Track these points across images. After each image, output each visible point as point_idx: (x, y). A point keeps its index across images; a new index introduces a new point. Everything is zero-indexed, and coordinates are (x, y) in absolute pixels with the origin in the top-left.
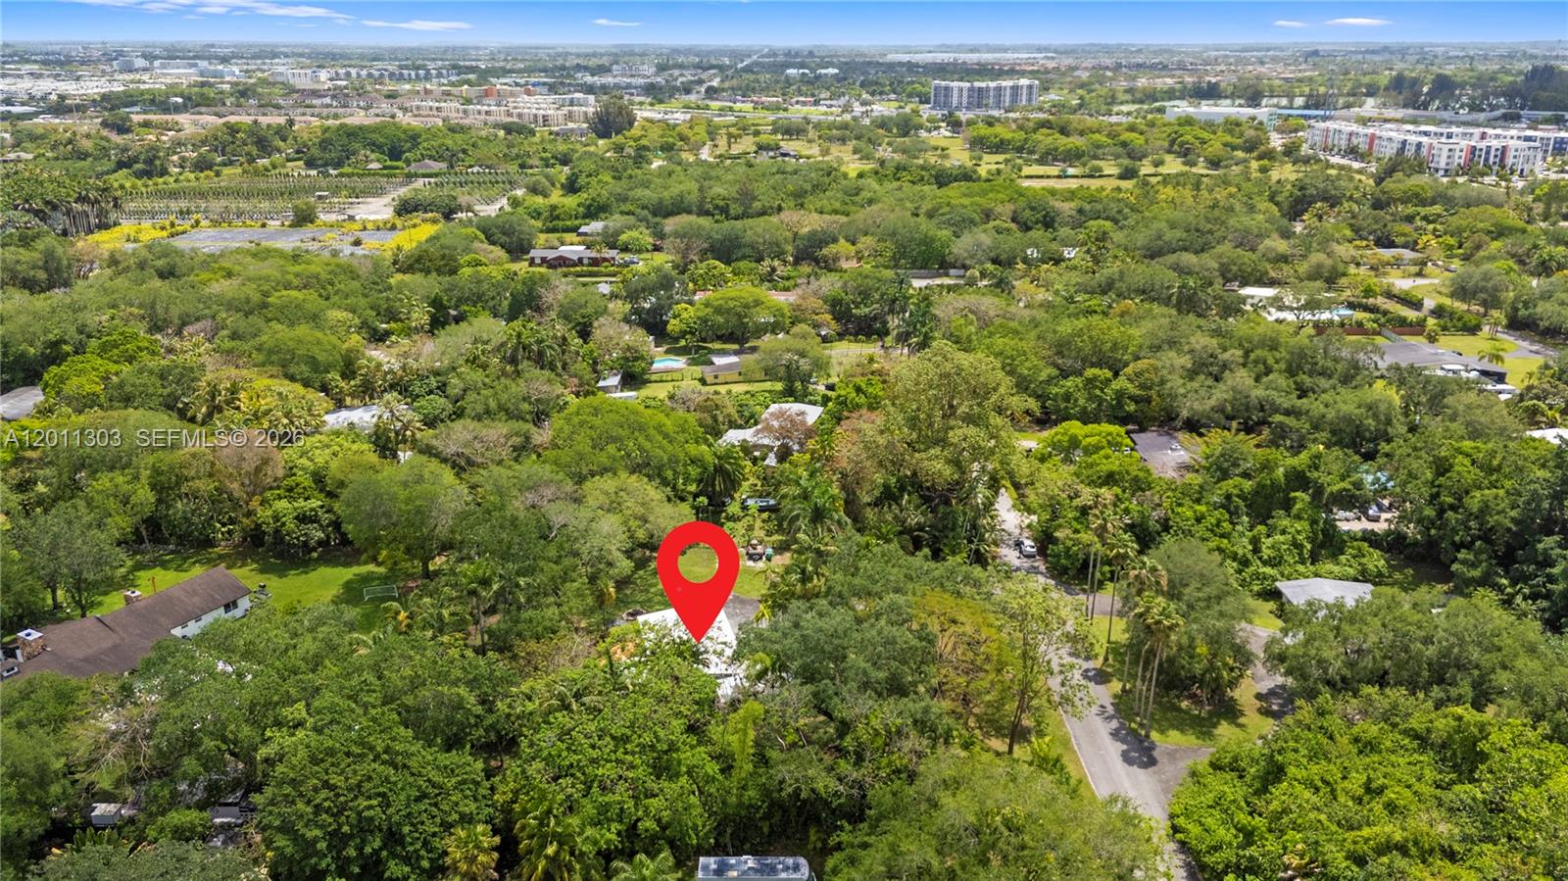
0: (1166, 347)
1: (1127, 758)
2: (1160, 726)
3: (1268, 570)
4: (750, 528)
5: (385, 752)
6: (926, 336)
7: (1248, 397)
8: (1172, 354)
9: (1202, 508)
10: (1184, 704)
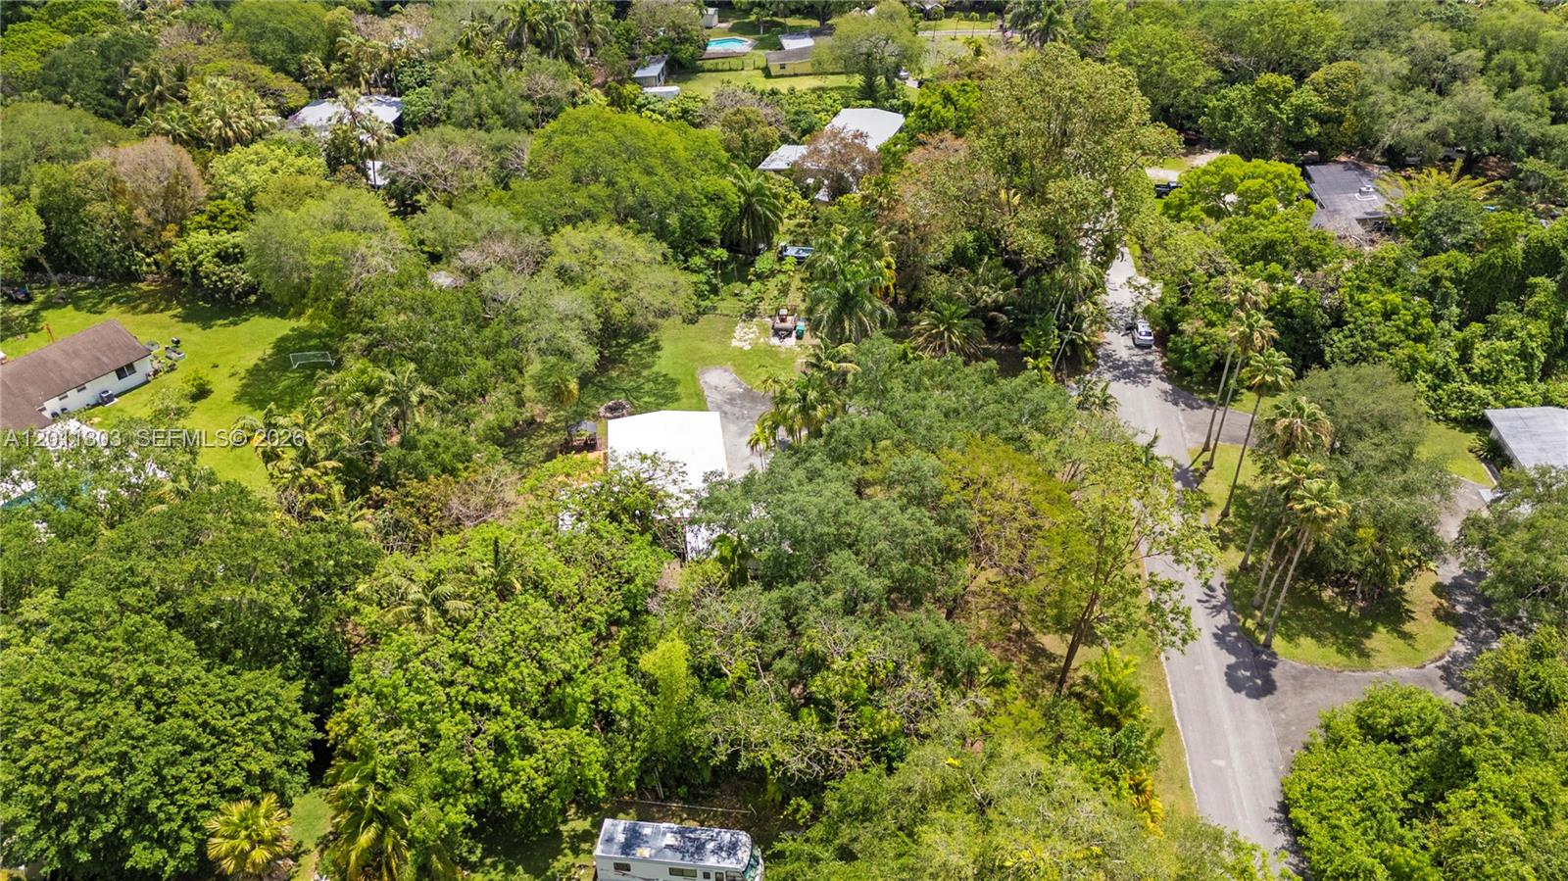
0: (1376, 42)
1: (1234, 683)
2: (1289, 628)
3: (1477, 389)
4: (784, 290)
5: (140, 682)
6: (1051, 20)
7: (1480, 119)
8: (1383, 54)
9: (1394, 298)
10: (1327, 594)
